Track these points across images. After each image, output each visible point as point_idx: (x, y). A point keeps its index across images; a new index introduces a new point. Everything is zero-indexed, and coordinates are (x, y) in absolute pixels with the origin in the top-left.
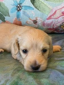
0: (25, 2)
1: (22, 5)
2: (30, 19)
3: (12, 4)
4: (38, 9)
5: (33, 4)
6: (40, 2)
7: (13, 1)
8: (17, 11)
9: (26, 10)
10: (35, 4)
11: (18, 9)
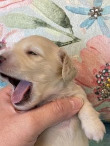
4: (57, 6)
5: (66, 16)
6: (51, 17)
10: (61, 16)
11: (97, 10)
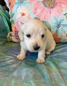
0: (63, 22)
1: (61, 24)
2: (65, 34)
3: (54, 23)
7: (55, 21)
8: (57, 28)
9: (64, 27)
11: (58, 26)
